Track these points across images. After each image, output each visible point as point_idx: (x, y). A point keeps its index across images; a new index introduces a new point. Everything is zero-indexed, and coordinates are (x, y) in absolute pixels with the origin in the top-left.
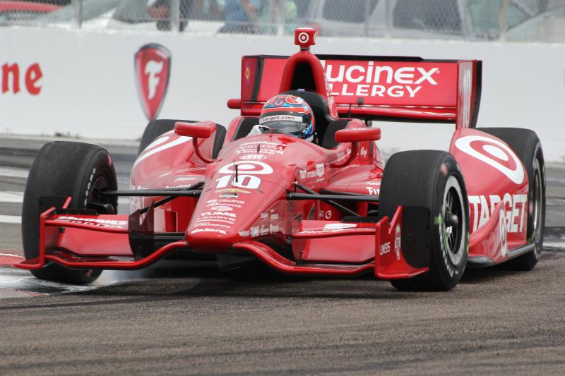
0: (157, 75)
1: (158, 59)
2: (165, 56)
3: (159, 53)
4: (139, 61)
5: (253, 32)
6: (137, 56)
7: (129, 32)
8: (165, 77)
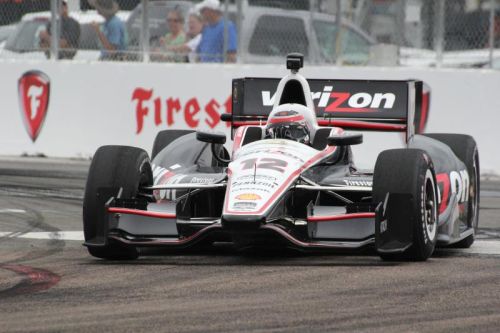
0: (38, 98)
1: (38, 84)
2: (44, 81)
3: (40, 79)
4: (22, 86)
5: (122, 59)
6: (20, 81)
7: (13, 60)
8: (45, 100)
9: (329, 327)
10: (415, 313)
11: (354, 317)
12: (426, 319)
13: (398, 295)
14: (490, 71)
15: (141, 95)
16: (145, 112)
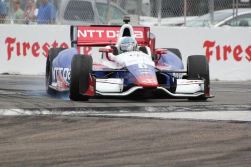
9: (107, 156)
10: (149, 149)
11: (119, 151)
12: (154, 152)
13: (140, 140)
14: (185, 27)
15: (10, 41)
16: (12, 49)
